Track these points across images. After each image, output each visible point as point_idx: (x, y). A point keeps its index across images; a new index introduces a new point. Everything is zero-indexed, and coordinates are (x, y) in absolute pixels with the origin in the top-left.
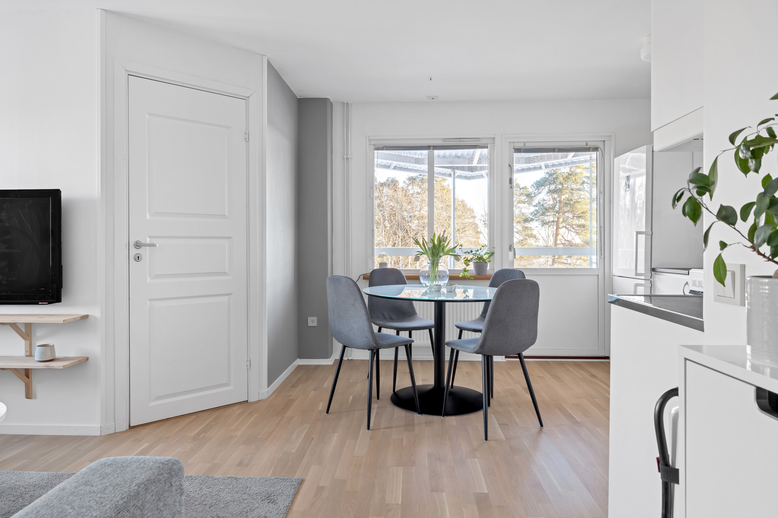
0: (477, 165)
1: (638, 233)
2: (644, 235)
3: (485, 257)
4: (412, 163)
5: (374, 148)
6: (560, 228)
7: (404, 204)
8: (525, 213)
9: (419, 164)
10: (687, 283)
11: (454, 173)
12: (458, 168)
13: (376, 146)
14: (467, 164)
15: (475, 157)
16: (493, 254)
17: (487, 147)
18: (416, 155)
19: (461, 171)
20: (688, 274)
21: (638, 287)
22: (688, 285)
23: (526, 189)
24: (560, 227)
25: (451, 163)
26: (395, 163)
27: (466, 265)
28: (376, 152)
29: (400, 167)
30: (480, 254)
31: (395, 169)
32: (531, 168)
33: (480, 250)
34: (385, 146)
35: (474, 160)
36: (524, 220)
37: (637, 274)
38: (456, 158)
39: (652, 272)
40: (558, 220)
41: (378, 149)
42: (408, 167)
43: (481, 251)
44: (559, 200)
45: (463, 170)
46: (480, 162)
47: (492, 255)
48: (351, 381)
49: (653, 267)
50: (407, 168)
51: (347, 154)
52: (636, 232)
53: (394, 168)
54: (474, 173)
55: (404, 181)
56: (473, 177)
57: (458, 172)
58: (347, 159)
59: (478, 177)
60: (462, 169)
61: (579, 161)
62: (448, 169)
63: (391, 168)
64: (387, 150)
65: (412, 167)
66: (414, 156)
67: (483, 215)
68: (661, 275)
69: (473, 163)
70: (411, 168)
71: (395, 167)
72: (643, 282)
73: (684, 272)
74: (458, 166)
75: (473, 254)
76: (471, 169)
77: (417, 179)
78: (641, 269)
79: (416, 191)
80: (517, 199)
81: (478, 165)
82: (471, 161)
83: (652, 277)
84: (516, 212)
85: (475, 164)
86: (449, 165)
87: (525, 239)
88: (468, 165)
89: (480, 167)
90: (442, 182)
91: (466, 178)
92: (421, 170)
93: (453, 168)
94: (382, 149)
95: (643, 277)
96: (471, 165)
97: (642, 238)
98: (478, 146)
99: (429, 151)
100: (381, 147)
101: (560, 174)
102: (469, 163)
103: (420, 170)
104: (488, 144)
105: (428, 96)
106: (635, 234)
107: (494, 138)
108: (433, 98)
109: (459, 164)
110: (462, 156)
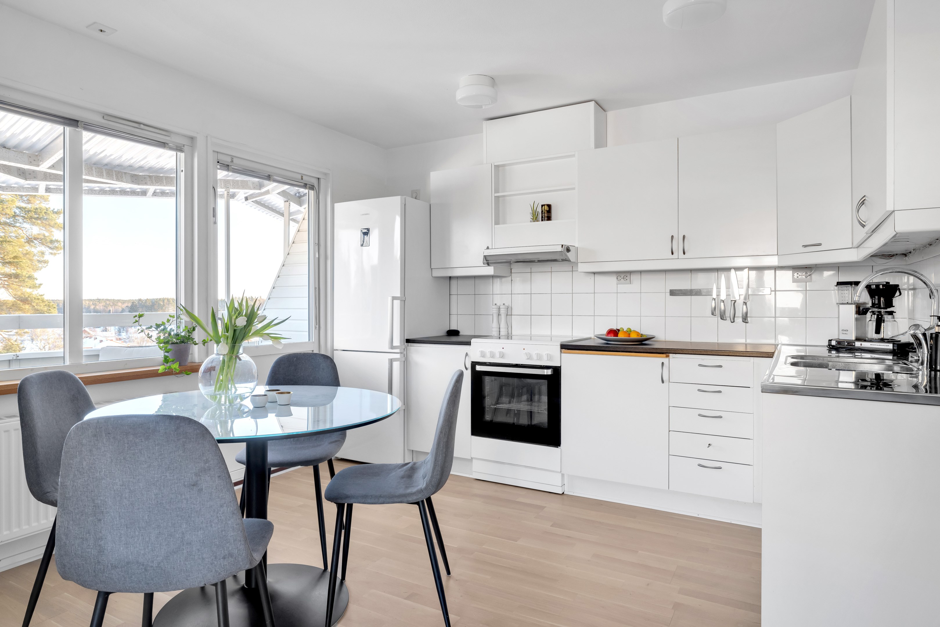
0: (47, 169)
2: (399, 301)
10: (467, 354)
21: (393, 361)
22: (468, 356)
35: (45, 161)
37: (392, 347)
39: (406, 344)
49: (406, 338)
52: (392, 297)
68: (417, 346)
69: (37, 165)
72: (398, 356)
78: (397, 342)
82: (35, 160)
83: (406, 349)
85: (44, 167)
95: (398, 351)
97: (397, 303)
98: (167, 144)
104: (184, 145)
106: (390, 299)
107: (192, 139)
108: (101, 31)
109: (9, 161)
110: (15, 147)
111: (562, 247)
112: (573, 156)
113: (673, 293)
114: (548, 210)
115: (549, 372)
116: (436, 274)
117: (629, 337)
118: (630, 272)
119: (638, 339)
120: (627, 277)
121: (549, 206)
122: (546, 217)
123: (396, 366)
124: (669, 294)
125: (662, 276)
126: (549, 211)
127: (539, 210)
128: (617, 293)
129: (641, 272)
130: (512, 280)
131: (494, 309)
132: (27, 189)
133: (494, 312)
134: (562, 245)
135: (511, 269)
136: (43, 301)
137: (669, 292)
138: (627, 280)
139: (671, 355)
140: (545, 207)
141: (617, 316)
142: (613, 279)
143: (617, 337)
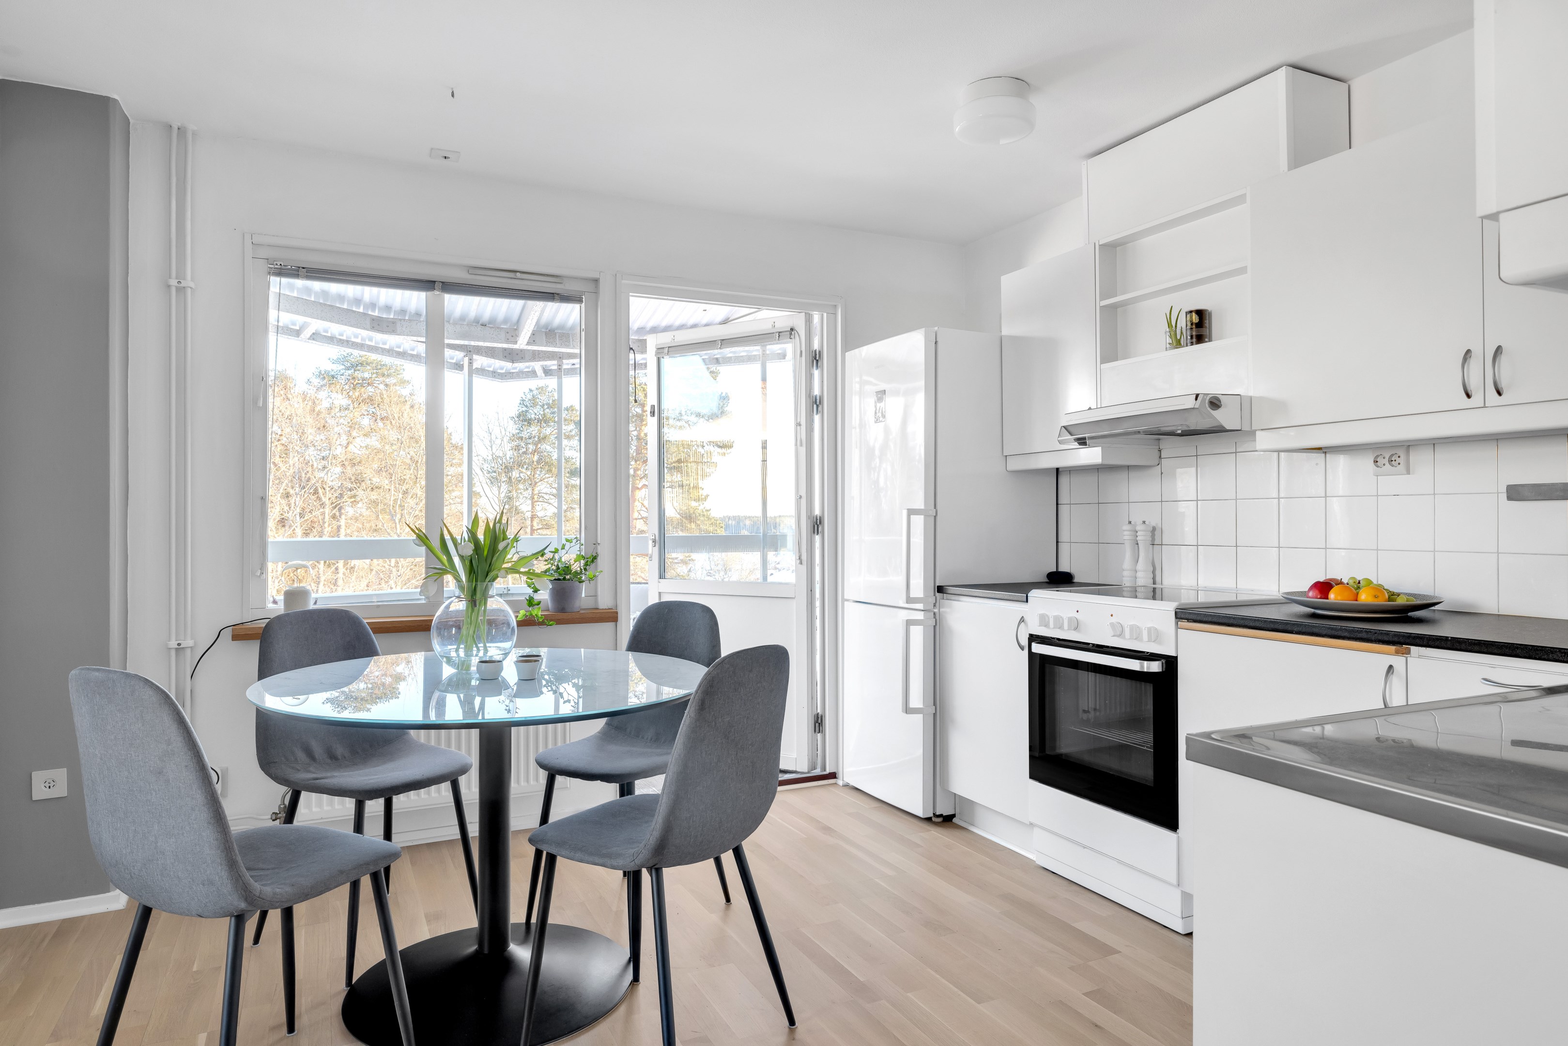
0: (527, 346)
1: (911, 512)
2: (923, 516)
3: (576, 567)
4: (365, 329)
5: (270, 268)
6: (638, 488)
7: (310, 431)
8: (571, 457)
9: (382, 331)
10: (1022, 620)
11: (471, 361)
12: (479, 351)
13: (275, 263)
14: (502, 343)
15: (526, 326)
16: (594, 558)
17: (579, 300)
18: (374, 310)
19: (486, 358)
20: (1025, 600)
21: (911, 626)
22: (1025, 623)
23: (572, 410)
24: (637, 486)
25: (463, 336)
26: (316, 325)
27: (533, 588)
28: (274, 280)
29: (329, 335)
30: (563, 560)
31: (313, 339)
32: (641, 364)
33: (563, 548)
34: (303, 268)
35: (522, 335)
36: (571, 470)
37: (909, 600)
38: (476, 326)
39: (937, 594)
40: (634, 473)
41: (281, 272)
42: (351, 338)
43: (564, 551)
44: (637, 436)
45: (492, 356)
46: (534, 341)
47: (592, 561)
48: (195, 969)
49: (938, 584)
50: (348, 341)
51: (180, 277)
52: (908, 509)
53: (311, 336)
54: (516, 365)
55: (308, 380)
56: (511, 375)
57: (480, 361)
58: (181, 290)
59: (524, 375)
60: (491, 353)
61: (736, 356)
62: (457, 352)
63: (302, 336)
64: (308, 277)
65: (362, 340)
66: (370, 313)
67: (486, 460)
68: (954, 600)
69: (516, 342)
70: (359, 340)
71: (313, 334)
72: (920, 616)
73: (1015, 595)
74: (480, 345)
75: (546, 561)
76: (511, 356)
77: (339, 376)
78: (918, 588)
79: (337, 403)
80: (555, 429)
81: (530, 348)
82: (512, 336)
83: (937, 604)
84: (553, 455)
85: (522, 343)
86: (459, 341)
87: (572, 508)
88: (505, 346)
89: (531, 351)
90: (398, 388)
91: (495, 375)
92: (385, 349)
93: (469, 351)
94: (296, 272)
95: (920, 606)
96: (512, 345)
97: (918, 522)
98: (558, 294)
99: (430, 293)
100: (290, 267)
101: (639, 385)
102: (507, 341)
103: (381, 348)
104: (583, 293)
105: (432, 149)
106: (905, 513)
107: (596, 281)
108: (445, 157)
109: (484, 341)
110: (490, 323)
111: (1196, 399)
112: (1241, 199)
113: (1515, 493)
114: (1197, 321)
115: (1155, 667)
116: (1015, 464)
117: (1357, 601)
118: (1408, 446)
119: (1383, 605)
120: (1399, 457)
121: (1200, 313)
122: (1194, 337)
123: (918, 634)
124: (1505, 495)
125: (1488, 452)
126: (1200, 325)
127: (1182, 323)
128: (1377, 496)
129: (1434, 443)
130: (1162, 473)
131: (1126, 533)
132: (527, 373)
133: (1126, 537)
134: (1197, 396)
135: (1160, 451)
136: (709, 519)
137: (1505, 491)
138: (1399, 464)
139: (1413, 648)
140: (1191, 317)
141: (1377, 550)
142: (1366, 462)
143: (1328, 599)
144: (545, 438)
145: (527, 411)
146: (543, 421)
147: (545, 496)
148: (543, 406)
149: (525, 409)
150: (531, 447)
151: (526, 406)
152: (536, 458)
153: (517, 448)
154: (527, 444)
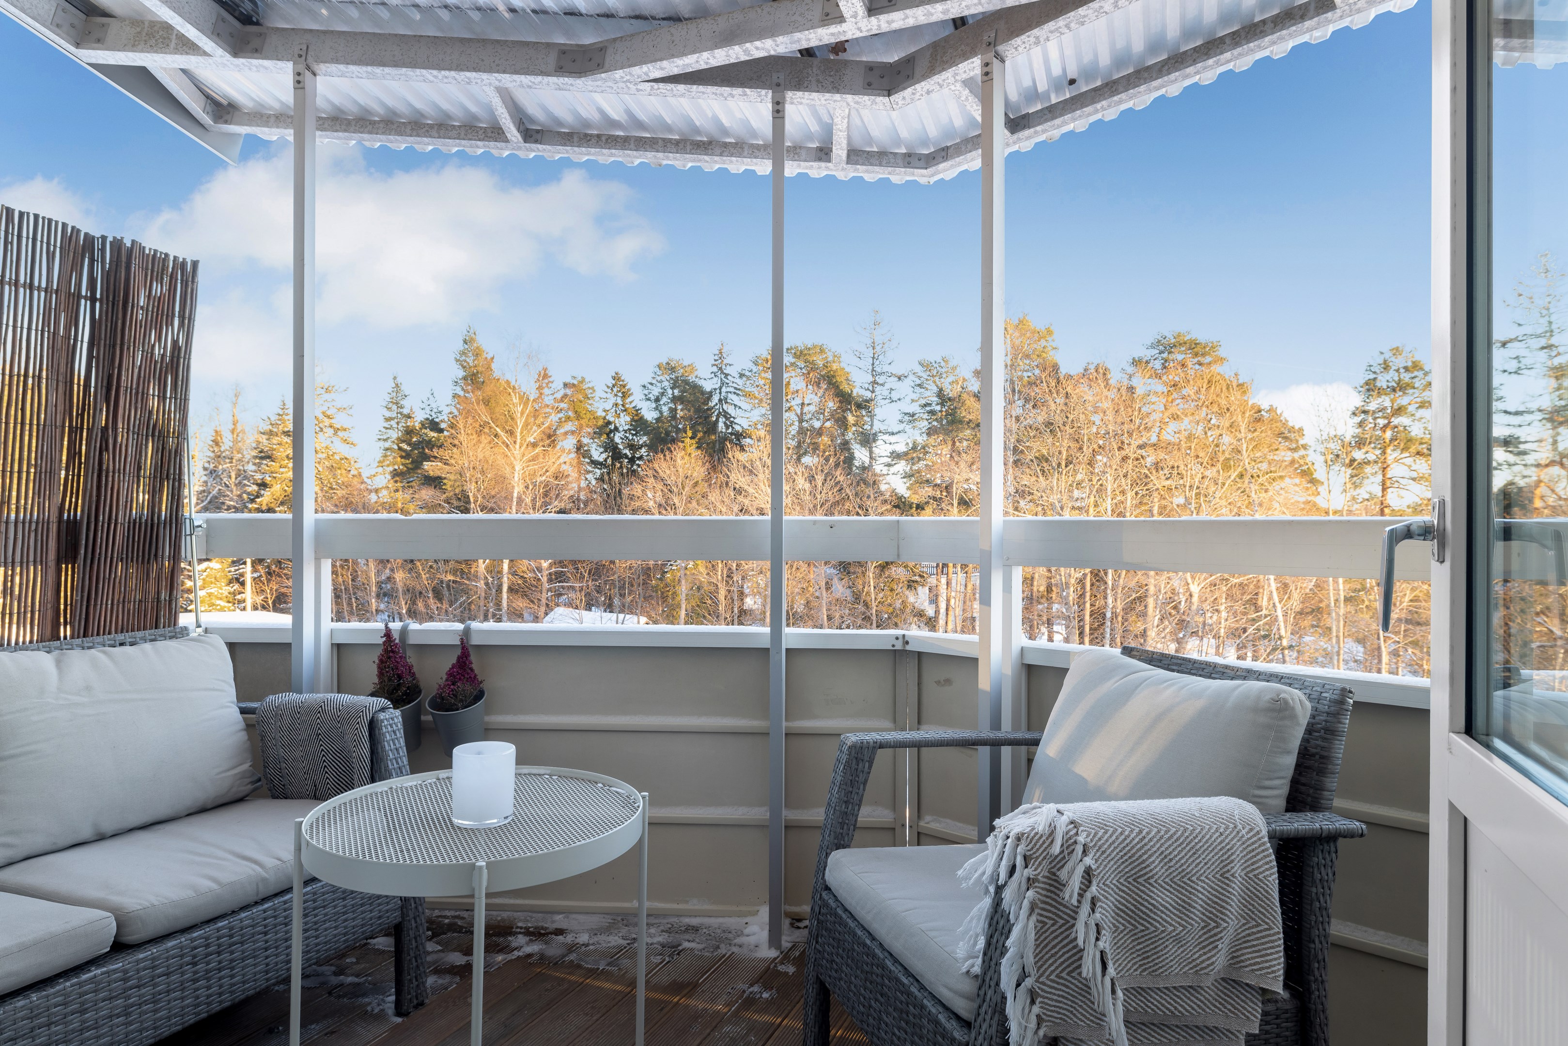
80: (1415, 398)
144: (1400, 408)
145: (1375, 379)
146: (1401, 387)
147: (1401, 480)
148: (1397, 371)
149: (1372, 376)
150: (1382, 422)
151: (1375, 373)
152: (1388, 434)
153: (1361, 424)
154: (1375, 419)
